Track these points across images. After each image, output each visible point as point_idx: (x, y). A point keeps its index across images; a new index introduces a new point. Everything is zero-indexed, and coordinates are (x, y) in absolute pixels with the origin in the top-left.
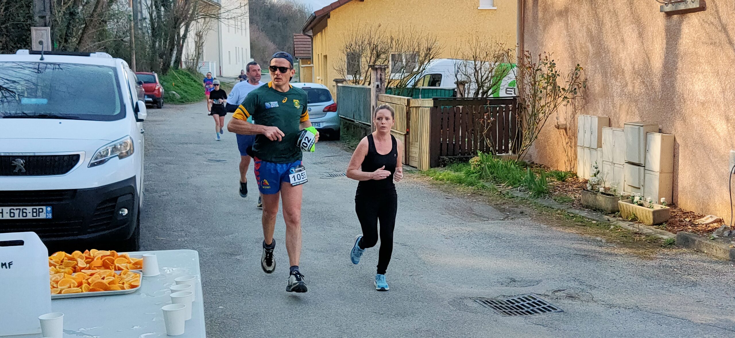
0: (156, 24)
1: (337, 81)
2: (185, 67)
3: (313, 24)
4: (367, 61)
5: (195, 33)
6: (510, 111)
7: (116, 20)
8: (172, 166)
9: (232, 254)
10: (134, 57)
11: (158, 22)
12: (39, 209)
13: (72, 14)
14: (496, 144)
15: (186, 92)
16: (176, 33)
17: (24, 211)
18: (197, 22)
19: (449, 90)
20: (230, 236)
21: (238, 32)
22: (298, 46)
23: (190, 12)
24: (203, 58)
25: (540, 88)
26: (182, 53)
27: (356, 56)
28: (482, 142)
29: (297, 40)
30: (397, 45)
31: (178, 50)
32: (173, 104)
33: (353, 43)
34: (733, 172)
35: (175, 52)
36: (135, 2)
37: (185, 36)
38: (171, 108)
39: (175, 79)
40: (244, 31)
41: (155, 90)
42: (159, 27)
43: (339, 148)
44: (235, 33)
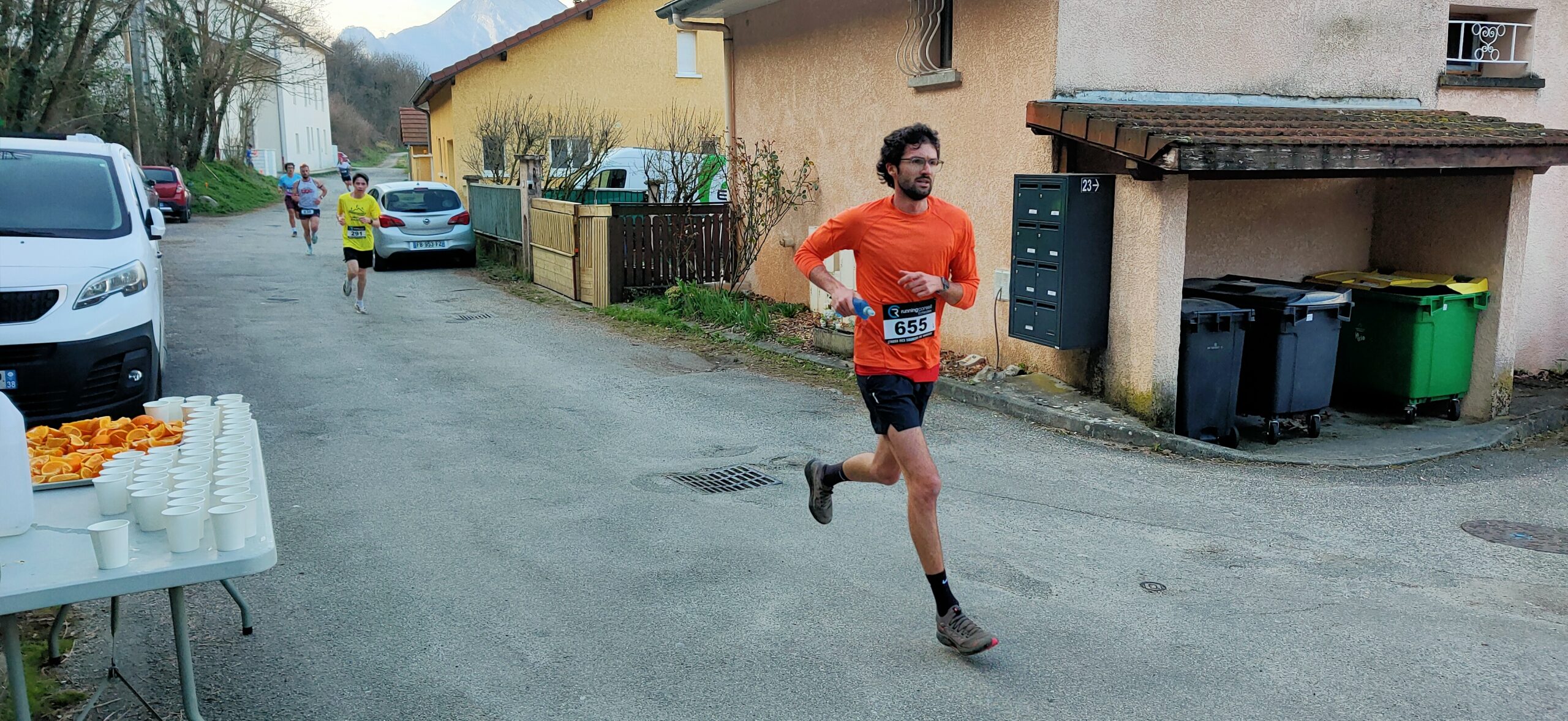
0: (173, 90)
1: (468, 179)
2: (225, 158)
3: (427, 95)
4: (514, 149)
5: (239, 104)
6: (722, 222)
7: (104, 84)
8: (210, 309)
11: (176, 88)
13: (29, 74)
14: (703, 269)
15: (228, 197)
16: (208, 104)
18: (244, 88)
19: (637, 193)
21: (310, 103)
22: (406, 125)
23: (229, 73)
25: (758, 190)
26: (218, 137)
27: (497, 142)
28: (683, 266)
29: (405, 117)
30: (558, 127)
31: (211, 132)
32: (207, 216)
33: (491, 122)
34: (998, 298)
35: (207, 135)
36: (136, 54)
37: (223, 110)
38: (204, 222)
39: (209, 177)
40: (320, 103)
41: (176, 193)
42: (179, 94)
43: (474, 279)
44: (306, 105)
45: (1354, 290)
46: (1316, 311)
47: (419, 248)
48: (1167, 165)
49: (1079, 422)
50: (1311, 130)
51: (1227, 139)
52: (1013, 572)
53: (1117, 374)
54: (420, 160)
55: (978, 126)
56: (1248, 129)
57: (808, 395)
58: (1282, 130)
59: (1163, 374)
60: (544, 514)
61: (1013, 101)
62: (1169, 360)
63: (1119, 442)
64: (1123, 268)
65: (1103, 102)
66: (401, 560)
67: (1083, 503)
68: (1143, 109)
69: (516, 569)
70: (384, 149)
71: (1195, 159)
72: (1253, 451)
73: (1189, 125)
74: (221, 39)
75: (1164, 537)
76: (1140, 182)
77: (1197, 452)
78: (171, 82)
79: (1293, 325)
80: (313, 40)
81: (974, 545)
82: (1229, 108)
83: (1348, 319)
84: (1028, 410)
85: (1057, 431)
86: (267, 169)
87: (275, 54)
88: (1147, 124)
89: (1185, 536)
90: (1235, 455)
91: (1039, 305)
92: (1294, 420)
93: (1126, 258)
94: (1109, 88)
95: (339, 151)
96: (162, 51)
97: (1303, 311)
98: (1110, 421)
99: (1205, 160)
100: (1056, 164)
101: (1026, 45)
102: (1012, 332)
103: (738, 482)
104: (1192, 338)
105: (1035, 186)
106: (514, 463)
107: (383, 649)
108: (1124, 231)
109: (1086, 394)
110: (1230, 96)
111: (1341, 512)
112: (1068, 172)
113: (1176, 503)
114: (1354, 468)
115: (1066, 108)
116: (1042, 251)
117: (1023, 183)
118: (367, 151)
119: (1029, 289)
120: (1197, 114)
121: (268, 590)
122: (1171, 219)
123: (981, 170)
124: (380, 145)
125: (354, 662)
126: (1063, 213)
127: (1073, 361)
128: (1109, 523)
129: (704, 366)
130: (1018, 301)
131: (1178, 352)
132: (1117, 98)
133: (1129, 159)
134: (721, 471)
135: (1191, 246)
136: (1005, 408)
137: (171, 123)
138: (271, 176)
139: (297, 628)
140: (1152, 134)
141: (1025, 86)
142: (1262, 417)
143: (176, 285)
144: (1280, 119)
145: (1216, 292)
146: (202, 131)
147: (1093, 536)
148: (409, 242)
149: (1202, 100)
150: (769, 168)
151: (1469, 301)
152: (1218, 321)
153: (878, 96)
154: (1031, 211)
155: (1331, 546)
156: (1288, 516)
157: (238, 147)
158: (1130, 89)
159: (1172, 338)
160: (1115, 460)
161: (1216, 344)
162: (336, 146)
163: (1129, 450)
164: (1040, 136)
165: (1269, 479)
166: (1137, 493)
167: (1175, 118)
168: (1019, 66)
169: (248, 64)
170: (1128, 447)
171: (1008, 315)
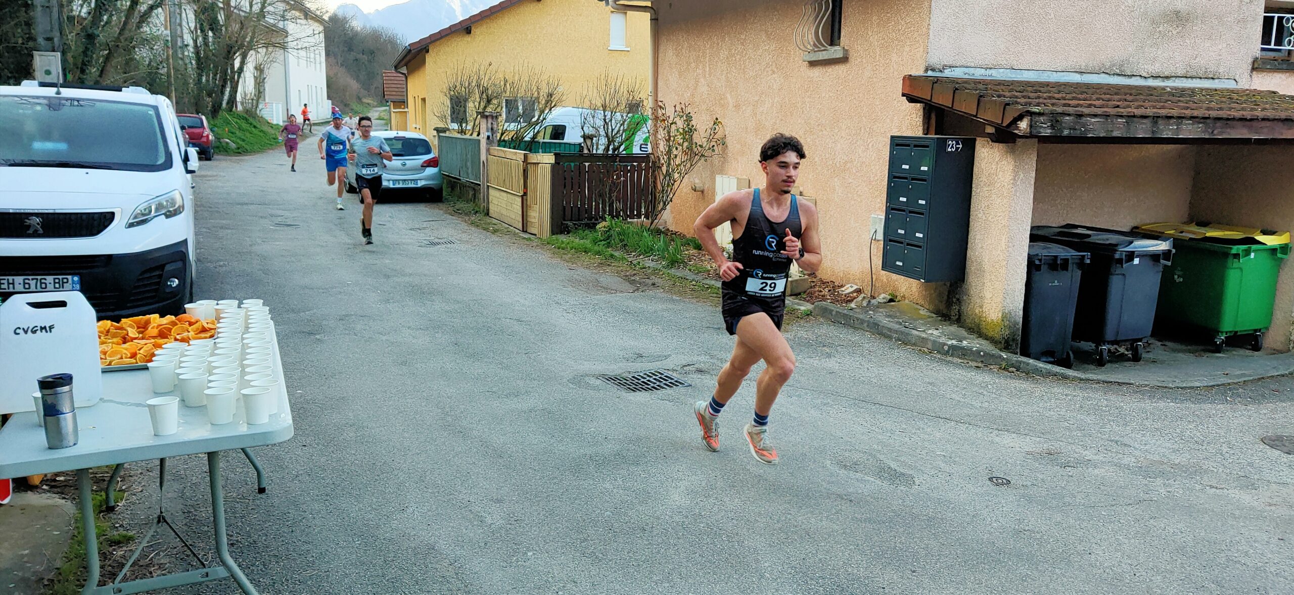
0: (202, 52)
1: (438, 130)
2: (241, 108)
3: (405, 60)
4: (475, 107)
5: (254, 65)
6: (644, 170)
7: (147, 47)
8: (229, 231)
9: (310, 333)
10: (173, 95)
11: (205, 51)
12: (63, 279)
14: (627, 209)
15: (244, 140)
16: (229, 65)
17: (43, 281)
18: (258, 52)
19: (575, 144)
20: (307, 313)
21: (310, 66)
22: (387, 86)
23: (247, 40)
24: (264, 96)
25: (675, 144)
26: (236, 91)
27: (462, 100)
28: (611, 205)
29: (387, 78)
30: (512, 89)
31: (231, 87)
32: (226, 156)
33: (458, 85)
34: (874, 238)
35: (228, 90)
36: (174, 23)
37: (241, 69)
38: (224, 160)
39: (228, 123)
40: (318, 65)
41: (202, 136)
42: (207, 57)
43: (442, 212)
44: (307, 67)
45: (1174, 238)
46: (1142, 256)
47: (397, 186)
48: (1020, 130)
49: (939, 343)
50: (1142, 103)
51: (1071, 110)
52: (883, 465)
53: (972, 304)
54: (398, 114)
55: (861, 95)
56: (1090, 102)
57: (713, 314)
58: (1118, 103)
59: (1011, 305)
60: (499, 405)
61: (891, 75)
62: (1016, 294)
63: (972, 360)
64: (980, 215)
65: (967, 76)
66: (384, 438)
67: (941, 410)
68: (1000, 83)
69: (476, 448)
70: (368, 104)
71: (1044, 126)
72: (1085, 371)
73: (1039, 97)
74: (241, 12)
75: (1008, 440)
76: (997, 144)
77: (1038, 372)
78: (201, 46)
79: (1122, 267)
80: (314, 14)
81: (850, 442)
82: (1073, 84)
83: (1169, 263)
84: (896, 332)
85: (920, 350)
86: (275, 119)
87: (284, 25)
88: (1004, 96)
89: (1027, 440)
90: (1070, 374)
91: (908, 244)
92: (1120, 347)
93: (983, 207)
94: (973, 65)
95: (332, 105)
96: (194, 21)
97: (1131, 256)
98: (965, 343)
99: (1052, 127)
100: (926, 126)
101: (903, 28)
102: (884, 267)
103: (655, 383)
104: (1037, 276)
105: (908, 146)
106: (474, 362)
107: (370, 509)
108: (982, 184)
109: (945, 321)
110: (1075, 74)
111: (1159, 425)
112: (935, 135)
113: (1020, 413)
114: (1171, 388)
115: (936, 81)
116: (912, 201)
117: (898, 143)
118: (355, 106)
119: (900, 231)
120: (1046, 89)
121: (278, 458)
122: (1022, 175)
123: (863, 131)
124: (365, 100)
125: (347, 519)
126: (931, 168)
127: (935, 292)
128: (963, 427)
129: (627, 288)
130: (891, 241)
131: (1024, 287)
132: (979, 74)
133: (988, 124)
134: (641, 374)
135: (1037, 199)
136: (877, 330)
137: (200, 80)
138: (278, 125)
139: (300, 489)
140: (1008, 104)
141: (901, 62)
142: (1093, 343)
143: (202, 210)
144: (1116, 94)
145: (1057, 238)
146: (224, 86)
147: (950, 438)
148: (389, 180)
149: (1050, 77)
150: (685, 126)
151: (1273, 251)
152: (1059, 262)
153: (777, 68)
154: (904, 167)
155: (1150, 453)
156: (1114, 426)
157: (252, 100)
158: (991, 66)
159: (1020, 275)
160: (969, 375)
161: (1056, 281)
162: (330, 101)
163: (980, 367)
164: (913, 104)
165: (1099, 395)
166: (987, 404)
167: (1027, 91)
168: (897, 45)
169: (262, 32)
170: (980, 365)
171: (882, 252)
